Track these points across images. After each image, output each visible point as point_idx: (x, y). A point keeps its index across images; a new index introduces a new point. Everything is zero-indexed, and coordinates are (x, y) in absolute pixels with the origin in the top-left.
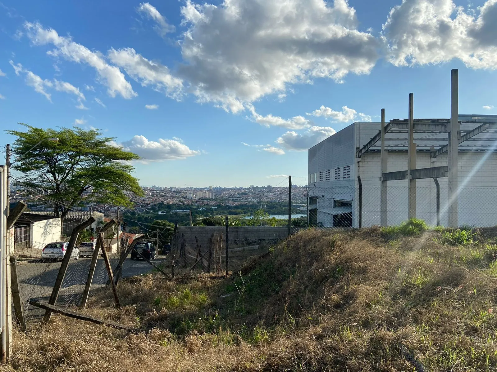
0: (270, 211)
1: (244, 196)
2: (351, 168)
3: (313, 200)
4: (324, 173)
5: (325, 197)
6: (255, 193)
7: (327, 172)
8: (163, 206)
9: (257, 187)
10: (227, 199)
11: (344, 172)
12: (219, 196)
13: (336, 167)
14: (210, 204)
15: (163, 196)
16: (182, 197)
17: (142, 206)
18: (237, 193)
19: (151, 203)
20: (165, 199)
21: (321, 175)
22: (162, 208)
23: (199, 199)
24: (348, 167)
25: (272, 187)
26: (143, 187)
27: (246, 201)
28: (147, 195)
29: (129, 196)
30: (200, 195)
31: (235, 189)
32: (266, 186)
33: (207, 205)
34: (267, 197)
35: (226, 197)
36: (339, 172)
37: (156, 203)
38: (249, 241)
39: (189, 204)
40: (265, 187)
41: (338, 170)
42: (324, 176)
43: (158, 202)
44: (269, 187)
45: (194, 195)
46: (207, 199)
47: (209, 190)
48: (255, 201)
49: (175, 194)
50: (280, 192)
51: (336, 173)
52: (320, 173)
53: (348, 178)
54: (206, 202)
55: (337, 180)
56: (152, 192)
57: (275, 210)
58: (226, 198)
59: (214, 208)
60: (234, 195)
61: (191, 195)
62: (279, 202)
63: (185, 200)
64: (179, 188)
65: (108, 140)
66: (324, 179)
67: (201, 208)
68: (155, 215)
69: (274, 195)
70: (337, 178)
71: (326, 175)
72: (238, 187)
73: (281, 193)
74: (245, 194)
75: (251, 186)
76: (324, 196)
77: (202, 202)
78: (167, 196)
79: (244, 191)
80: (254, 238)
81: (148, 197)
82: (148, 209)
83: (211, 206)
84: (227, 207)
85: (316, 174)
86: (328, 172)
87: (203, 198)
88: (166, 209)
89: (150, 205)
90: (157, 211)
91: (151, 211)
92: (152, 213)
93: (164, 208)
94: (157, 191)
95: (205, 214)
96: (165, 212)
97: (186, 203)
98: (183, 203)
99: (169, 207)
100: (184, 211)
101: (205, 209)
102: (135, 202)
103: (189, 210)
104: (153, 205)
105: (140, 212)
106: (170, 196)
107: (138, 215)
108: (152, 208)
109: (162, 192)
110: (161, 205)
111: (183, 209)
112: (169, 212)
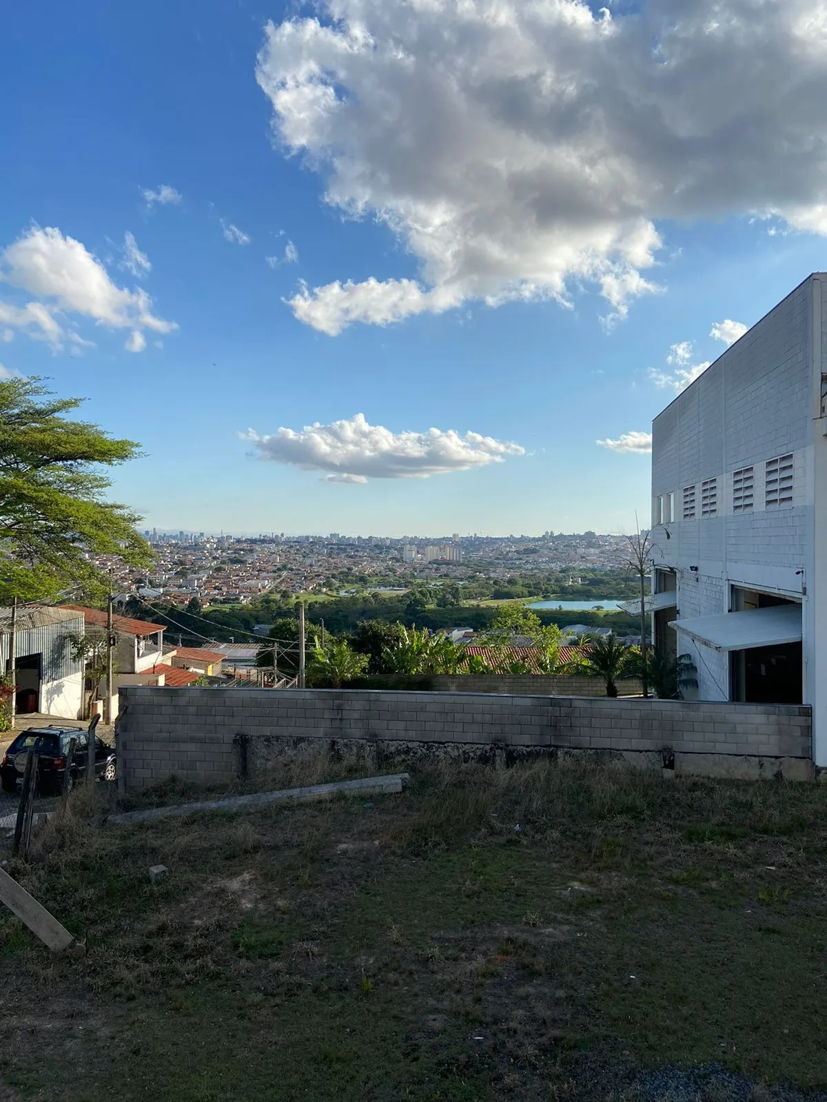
0: (589, 591)
1: (532, 555)
2: (796, 462)
3: (666, 579)
4: (698, 491)
5: (700, 571)
6: (555, 550)
7: (708, 486)
8: (350, 577)
9: (561, 535)
10: (490, 563)
11: (769, 483)
12: (475, 556)
13: (740, 466)
14: (453, 575)
15: (351, 557)
16: (393, 558)
17: (306, 578)
18: (514, 549)
19: (325, 572)
20: (355, 564)
21: (688, 499)
22: (348, 582)
23: (430, 563)
24: (783, 459)
25: (597, 534)
26: (312, 537)
27: (536, 568)
28: (319, 554)
29: (280, 556)
30: (432, 553)
31: (511, 540)
32: (582, 534)
33: (446, 575)
34: (584, 557)
35: (490, 557)
36: (748, 484)
37: (335, 572)
38: (383, 746)
39: (405, 574)
40: (579, 537)
41: (744, 475)
42: (698, 503)
43: (340, 570)
44: (590, 535)
45: (418, 552)
46: (448, 563)
47: (453, 543)
48: (556, 566)
49: (378, 551)
50: (615, 547)
51: (738, 486)
52: (686, 490)
53: (785, 505)
54: (444, 569)
55: (740, 511)
56: (329, 547)
57: (603, 589)
58: (489, 560)
59: (461, 583)
60: (508, 553)
61: (412, 554)
62: (611, 571)
63: (398, 564)
64: (387, 538)
65: (65, 405)
66: (698, 510)
67: (433, 584)
68: (333, 599)
69: (602, 553)
70: (743, 502)
71: (705, 498)
72: (518, 536)
73: (617, 549)
74: (534, 551)
75: (547, 533)
76: (696, 569)
77: (436, 570)
78: (360, 557)
79: (531, 546)
80: (402, 734)
81: (320, 558)
82: (319, 585)
83: (456, 578)
84: (492, 582)
85: (672, 496)
86: (710, 486)
87: (438, 560)
88: (356, 586)
89: (322, 577)
90: (337, 590)
91: (324, 590)
92: (325, 593)
93: (352, 582)
94: (339, 546)
95: (439, 596)
96: (354, 591)
97: (399, 571)
98: (394, 571)
99: (362, 580)
100: (395, 588)
101: (441, 585)
102: (292, 570)
103: (406, 587)
104: (330, 576)
105: (302, 591)
106: (365, 556)
107: (297, 598)
108: (328, 582)
109: (350, 547)
110: (346, 577)
111: (394, 586)
112: (363, 591)
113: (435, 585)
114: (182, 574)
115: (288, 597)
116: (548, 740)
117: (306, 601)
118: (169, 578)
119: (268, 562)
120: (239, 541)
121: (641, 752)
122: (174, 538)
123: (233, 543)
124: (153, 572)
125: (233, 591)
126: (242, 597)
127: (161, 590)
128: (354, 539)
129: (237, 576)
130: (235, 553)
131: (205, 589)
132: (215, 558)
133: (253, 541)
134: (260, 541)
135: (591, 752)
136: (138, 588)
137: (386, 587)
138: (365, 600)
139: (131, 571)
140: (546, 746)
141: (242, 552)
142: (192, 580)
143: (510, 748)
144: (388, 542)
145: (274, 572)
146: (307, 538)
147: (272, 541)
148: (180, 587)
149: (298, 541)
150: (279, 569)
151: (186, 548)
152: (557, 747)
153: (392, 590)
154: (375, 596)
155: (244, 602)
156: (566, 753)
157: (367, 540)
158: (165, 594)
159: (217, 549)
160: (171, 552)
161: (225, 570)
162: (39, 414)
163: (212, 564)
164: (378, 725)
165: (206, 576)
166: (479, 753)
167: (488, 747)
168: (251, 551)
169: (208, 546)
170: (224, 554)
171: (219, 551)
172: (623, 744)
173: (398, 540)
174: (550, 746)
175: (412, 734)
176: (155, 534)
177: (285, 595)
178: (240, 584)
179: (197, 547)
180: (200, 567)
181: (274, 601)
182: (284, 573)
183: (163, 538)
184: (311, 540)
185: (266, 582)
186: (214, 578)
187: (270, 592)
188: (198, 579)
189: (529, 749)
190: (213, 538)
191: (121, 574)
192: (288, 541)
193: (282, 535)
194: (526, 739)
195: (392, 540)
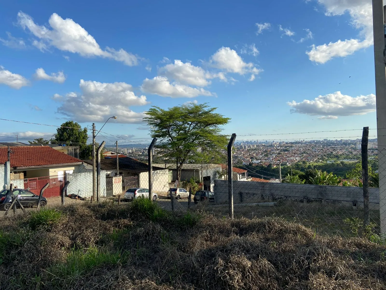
8: (332, 156)
15: (333, 148)
16: (352, 148)
17: (313, 156)
19: (321, 154)
20: (334, 150)
22: (331, 158)
26: (316, 141)
29: (302, 148)
30: (370, 145)
37: (325, 154)
39: (357, 154)
43: (327, 153)
49: (345, 145)
56: (323, 144)
61: (360, 146)
63: (354, 150)
64: (349, 140)
65: (213, 109)
68: (324, 164)
78: (336, 148)
80: (279, 194)
81: (319, 148)
82: (319, 159)
88: (334, 159)
89: (320, 156)
90: (326, 161)
91: (321, 161)
92: (321, 162)
93: (333, 158)
94: (328, 144)
95: (372, 163)
96: (333, 161)
97: (354, 153)
98: (351, 153)
99: (337, 157)
100: (352, 160)
101: (374, 158)
102: (307, 153)
103: (357, 159)
104: (323, 155)
105: (311, 161)
106: (339, 147)
107: (309, 164)
108: (322, 158)
109: (332, 144)
110: (330, 156)
111: (351, 159)
112: (337, 161)
113: (371, 158)
114: (266, 155)
115: (305, 163)
116: (320, 197)
117: (313, 165)
118: (262, 157)
119: (298, 150)
120: (287, 143)
121: (347, 201)
122: (264, 143)
123: (285, 144)
124: (257, 155)
125: (284, 161)
126: (288, 164)
127: (259, 161)
128: (334, 141)
129: (286, 156)
130: (286, 148)
131: (275, 161)
132: (278, 150)
133: (292, 143)
134: (295, 143)
135: (332, 201)
136: (252, 160)
137: (348, 159)
138: (338, 165)
139: (250, 155)
140: (319, 199)
141: (288, 147)
142: (270, 157)
143: (309, 199)
144: (349, 142)
145: (300, 154)
146: (314, 141)
147: (299, 143)
148: (266, 160)
149: (310, 142)
150: (302, 153)
151: (268, 146)
152: (322, 199)
153: (351, 160)
154: (342, 163)
155: (289, 165)
156: (325, 201)
157: (340, 141)
158: (260, 162)
159: (279, 146)
160: (263, 148)
161: (281, 154)
162: (206, 113)
163: (277, 152)
164: (273, 191)
165: (275, 156)
166: (300, 199)
167: (302, 198)
168: (291, 147)
169: (275, 145)
170: (281, 148)
171: (280, 147)
172: (342, 199)
173: (354, 141)
174: (320, 199)
175: (282, 194)
176: (257, 142)
177: (304, 162)
178: (287, 159)
179: (271, 146)
180: (273, 153)
181: (300, 165)
182: (305, 155)
183: (260, 143)
184: (316, 142)
185: (297, 158)
186: (278, 157)
187: (298, 162)
188: (272, 157)
189: (314, 199)
190: (277, 142)
191: (246, 156)
192: (306, 142)
193: (304, 140)
194: (314, 197)
195: (351, 141)
